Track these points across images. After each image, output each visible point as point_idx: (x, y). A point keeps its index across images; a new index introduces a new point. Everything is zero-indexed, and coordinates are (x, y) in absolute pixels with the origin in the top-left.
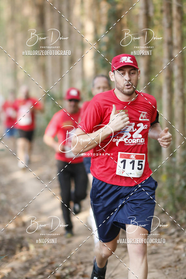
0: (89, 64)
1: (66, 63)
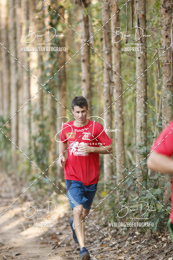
0: (35, 89)
1: (13, 88)
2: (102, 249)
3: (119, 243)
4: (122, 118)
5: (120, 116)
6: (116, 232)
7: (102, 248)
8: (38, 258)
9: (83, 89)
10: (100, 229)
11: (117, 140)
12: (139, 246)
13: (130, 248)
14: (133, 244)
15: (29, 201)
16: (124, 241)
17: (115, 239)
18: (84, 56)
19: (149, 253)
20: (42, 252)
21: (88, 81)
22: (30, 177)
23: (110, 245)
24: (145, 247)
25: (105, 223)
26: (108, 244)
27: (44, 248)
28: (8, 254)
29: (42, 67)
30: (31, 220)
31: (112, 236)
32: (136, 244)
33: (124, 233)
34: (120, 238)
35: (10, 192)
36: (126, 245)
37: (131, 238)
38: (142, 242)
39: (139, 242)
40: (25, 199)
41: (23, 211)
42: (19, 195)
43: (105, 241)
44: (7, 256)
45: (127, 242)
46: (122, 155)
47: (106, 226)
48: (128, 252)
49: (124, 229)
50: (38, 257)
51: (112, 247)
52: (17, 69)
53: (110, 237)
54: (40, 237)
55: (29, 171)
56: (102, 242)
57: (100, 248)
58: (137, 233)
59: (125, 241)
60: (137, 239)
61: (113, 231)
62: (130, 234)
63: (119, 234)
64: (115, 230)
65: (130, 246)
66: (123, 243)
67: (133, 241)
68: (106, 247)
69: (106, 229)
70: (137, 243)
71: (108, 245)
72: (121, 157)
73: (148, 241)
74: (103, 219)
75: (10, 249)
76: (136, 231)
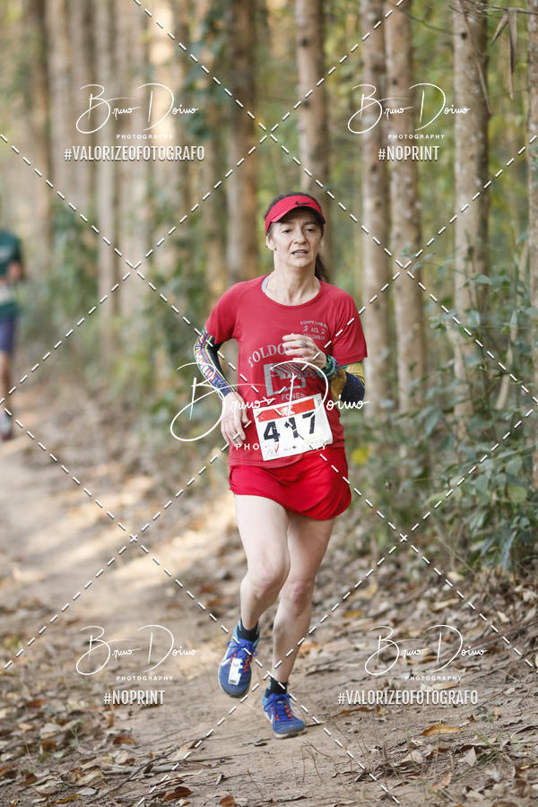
2: (346, 625)
3: (398, 606)
4: (416, 220)
5: (408, 214)
6: (394, 574)
7: (346, 621)
9: (302, 131)
10: (347, 564)
11: (399, 289)
12: (455, 615)
13: (428, 622)
14: (439, 612)
15: (146, 474)
16: (414, 602)
17: (386, 593)
18: (304, 28)
19: (482, 637)
21: (317, 107)
22: (151, 402)
23: (372, 613)
24: (473, 621)
25: (364, 545)
26: (365, 608)
28: (61, 641)
29: (185, 61)
30: (144, 534)
31: (381, 584)
32: (447, 610)
33: (416, 575)
34: (404, 591)
35: (91, 445)
36: (417, 615)
37: (435, 590)
38: (466, 606)
39: (456, 604)
40: (134, 469)
41: (122, 507)
42: (116, 456)
43: (356, 601)
44: (57, 647)
45: (422, 605)
46: (415, 333)
47: (363, 553)
48: (422, 634)
49: (417, 563)
51: (376, 618)
52: (114, 65)
53: (373, 587)
54: (164, 586)
55: (149, 383)
56: (347, 604)
57: (339, 623)
58: (454, 576)
59: (418, 599)
60: (452, 594)
61: (384, 571)
62: (432, 580)
63: (403, 580)
64: (392, 568)
65: (428, 615)
66: (409, 608)
67: (442, 601)
68: (359, 618)
69: (363, 562)
70: (450, 607)
71: (366, 612)
72: (413, 341)
73: (486, 600)
74: (359, 531)
75: (70, 623)
76: (450, 570)
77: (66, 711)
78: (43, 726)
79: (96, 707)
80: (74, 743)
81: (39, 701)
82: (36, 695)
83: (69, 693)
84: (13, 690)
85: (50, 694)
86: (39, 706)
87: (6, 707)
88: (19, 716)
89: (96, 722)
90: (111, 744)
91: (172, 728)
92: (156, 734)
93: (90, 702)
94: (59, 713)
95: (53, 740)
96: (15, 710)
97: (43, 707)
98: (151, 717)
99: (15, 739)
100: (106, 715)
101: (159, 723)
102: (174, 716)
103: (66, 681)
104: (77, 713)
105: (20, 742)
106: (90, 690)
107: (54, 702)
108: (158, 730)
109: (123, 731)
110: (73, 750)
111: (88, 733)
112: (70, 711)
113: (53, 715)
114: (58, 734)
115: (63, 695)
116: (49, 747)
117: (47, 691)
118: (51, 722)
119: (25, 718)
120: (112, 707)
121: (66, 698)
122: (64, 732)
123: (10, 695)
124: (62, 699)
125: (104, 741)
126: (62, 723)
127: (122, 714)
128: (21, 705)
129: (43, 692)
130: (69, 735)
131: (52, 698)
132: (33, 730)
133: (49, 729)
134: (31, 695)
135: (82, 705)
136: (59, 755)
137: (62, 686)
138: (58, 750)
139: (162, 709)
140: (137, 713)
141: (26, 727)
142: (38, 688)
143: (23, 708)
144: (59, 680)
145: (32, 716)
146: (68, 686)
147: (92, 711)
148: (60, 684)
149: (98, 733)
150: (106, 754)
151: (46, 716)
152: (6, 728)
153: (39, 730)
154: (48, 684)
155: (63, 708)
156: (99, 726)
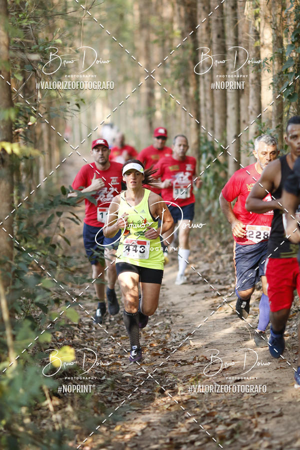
8: (273, 387)
20: (280, 375)
27: (284, 370)
29: (280, 57)
50: (274, 385)
75: (224, 370)
77: (229, 418)
78: (217, 427)
79: (247, 416)
80: (237, 436)
81: (213, 412)
82: (211, 409)
83: (230, 408)
84: (197, 407)
85: (219, 409)
86: (214, 416)
87: (194, 416)
88: (203, 421)
89: (248, 425)
90: (258, 437)
91: (291, 428)
92: (282, 432)
93: (242, 414)
94: (225, 419)
95: (224, 435)
96: (200, 418)
97: (216, 416)
98: (278, 422)
99: (201, 434)
100: (254, 420)
101: (284, 426)
102: (292, 422)
103: (228, 402)
104: (235, 420)
105: (204, 436)
106: (242, 407)
107: (222, 413)
108: (283, 429)
109: (263, 430)
110: (236, 440)
111: (243, 430)
112: (232, 418)
113: (222, 421)
114: (226, 431)
115: (226, 409)
116: (222, 438)
117: (217, 407)
118: (221, 424)
119: (206, 422)
120: (256, 416)
121: (229, 411)
122: (230, 430)
123: (196, 409)
124: (226, 412)
125: (253, 436)
126: (228, 425)
127: (262, 420)
128: (203, 415)
129: (214, 408)
130: (233, 432)
131: (220, 411)
132: (211, 428)
133: (221, 428)
134: (208, 409)
135: (238, 415)
136: (228, 443)
137: (225, 405)
138: (227, 440)
139: (285, 417)
140: (271, 420)
141: (207, 427)
142: (212, 406)
143: (204, 416)
144: (223, 401)
145: (210, 421)
146: (229, 404)
147: (244, 418)
148: (224, 403)
149: (249, 431)
150: (256, 442)
151: (218, 421)
152: (196, 427)
153: (215, 429)
154: (217, 403)
155: (228, 417)
156: (249, 427)
